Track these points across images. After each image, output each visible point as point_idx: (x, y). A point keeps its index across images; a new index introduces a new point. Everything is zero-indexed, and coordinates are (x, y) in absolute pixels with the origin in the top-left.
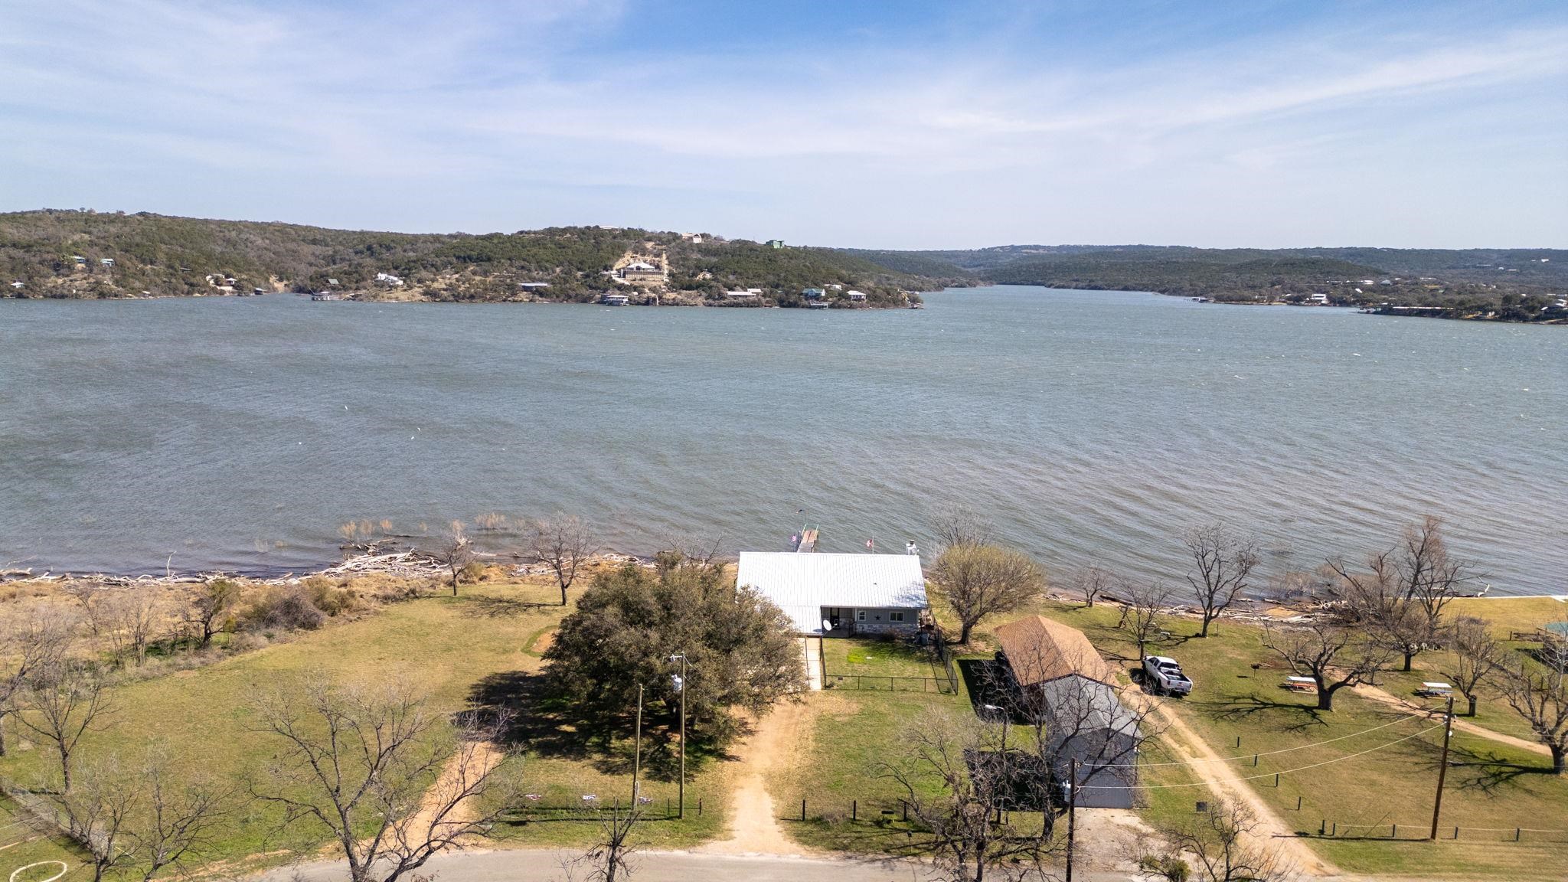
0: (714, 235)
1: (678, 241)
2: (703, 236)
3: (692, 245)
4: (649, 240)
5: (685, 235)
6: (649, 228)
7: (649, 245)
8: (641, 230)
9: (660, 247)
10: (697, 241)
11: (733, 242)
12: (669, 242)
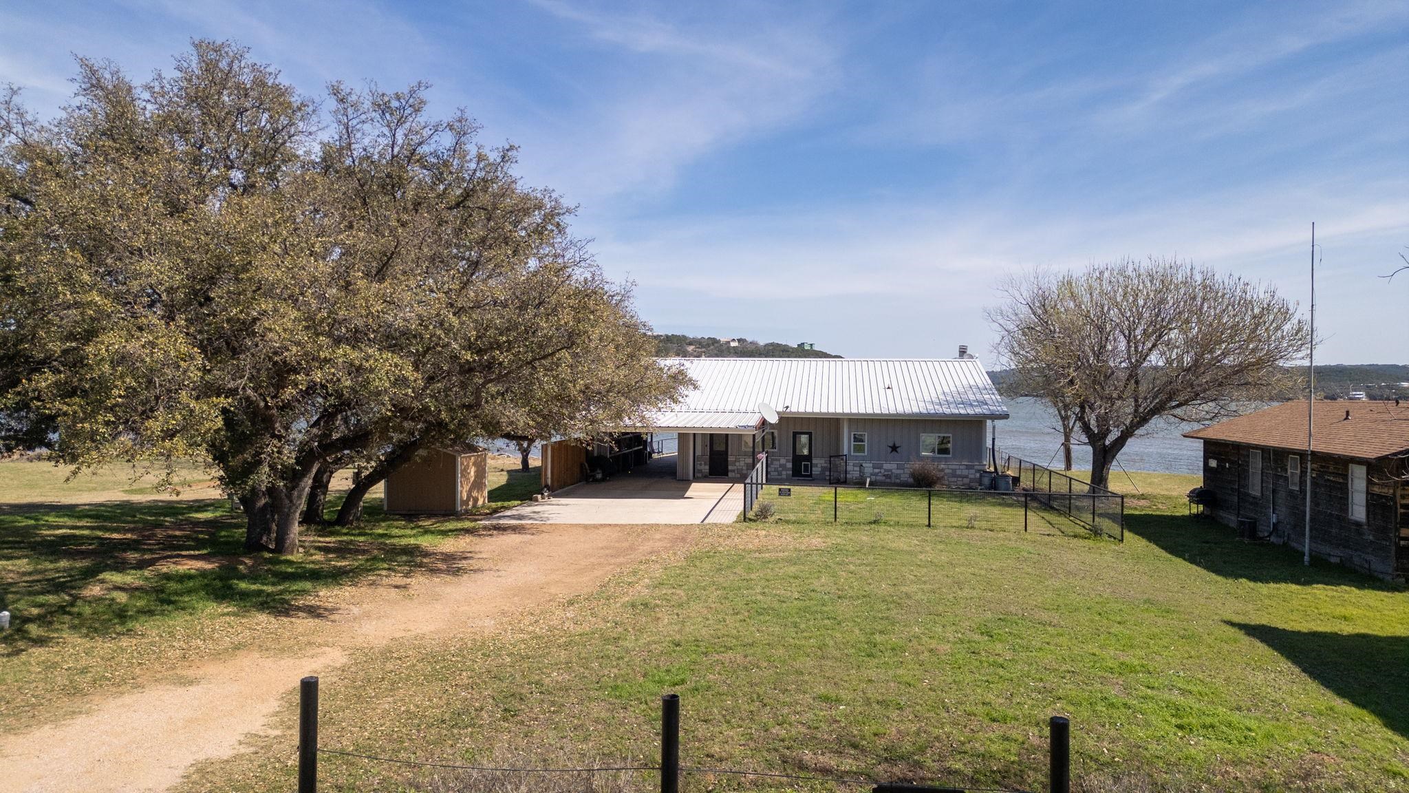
0: (749, 339)
1: (716, 345)
2: (739, 340)
3: (729, 348)
4: (690, 344)
5: (723, 340)
6: (691, 335)
7: (690, 348)
8: (683, 336)
9: (700, 350)
10: (733, 344)
11: (766, 345)
12: (708, 345)
